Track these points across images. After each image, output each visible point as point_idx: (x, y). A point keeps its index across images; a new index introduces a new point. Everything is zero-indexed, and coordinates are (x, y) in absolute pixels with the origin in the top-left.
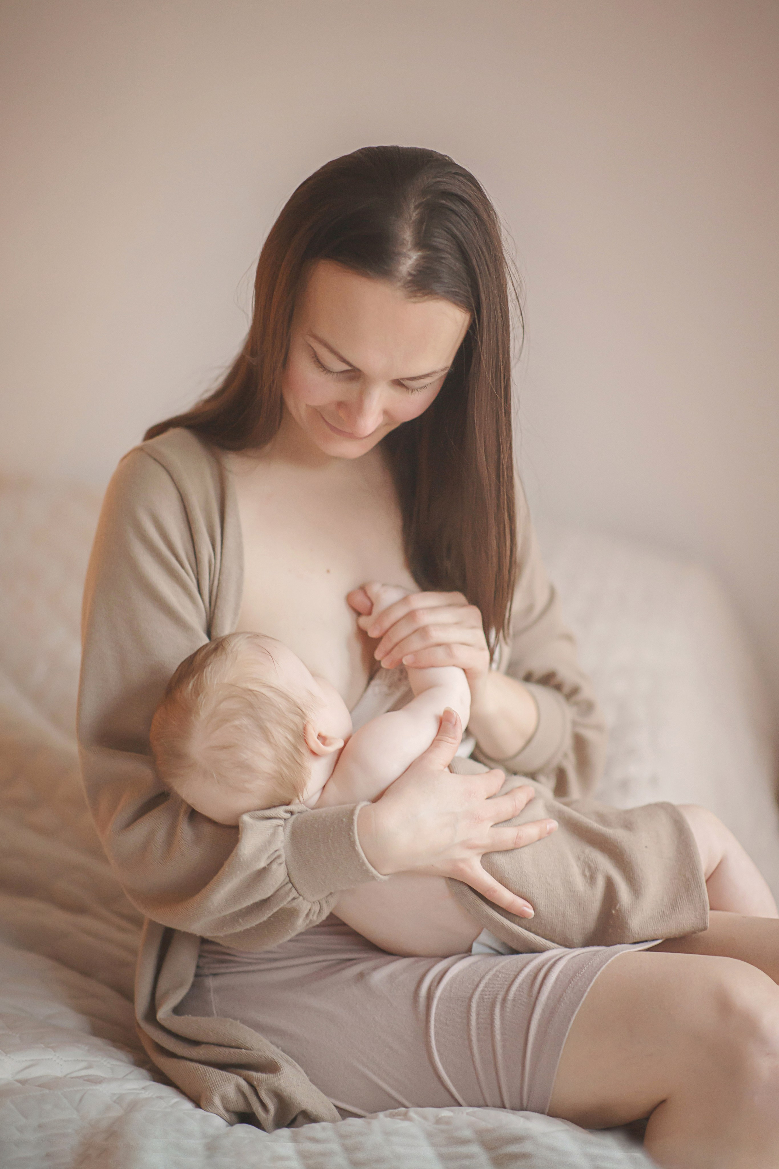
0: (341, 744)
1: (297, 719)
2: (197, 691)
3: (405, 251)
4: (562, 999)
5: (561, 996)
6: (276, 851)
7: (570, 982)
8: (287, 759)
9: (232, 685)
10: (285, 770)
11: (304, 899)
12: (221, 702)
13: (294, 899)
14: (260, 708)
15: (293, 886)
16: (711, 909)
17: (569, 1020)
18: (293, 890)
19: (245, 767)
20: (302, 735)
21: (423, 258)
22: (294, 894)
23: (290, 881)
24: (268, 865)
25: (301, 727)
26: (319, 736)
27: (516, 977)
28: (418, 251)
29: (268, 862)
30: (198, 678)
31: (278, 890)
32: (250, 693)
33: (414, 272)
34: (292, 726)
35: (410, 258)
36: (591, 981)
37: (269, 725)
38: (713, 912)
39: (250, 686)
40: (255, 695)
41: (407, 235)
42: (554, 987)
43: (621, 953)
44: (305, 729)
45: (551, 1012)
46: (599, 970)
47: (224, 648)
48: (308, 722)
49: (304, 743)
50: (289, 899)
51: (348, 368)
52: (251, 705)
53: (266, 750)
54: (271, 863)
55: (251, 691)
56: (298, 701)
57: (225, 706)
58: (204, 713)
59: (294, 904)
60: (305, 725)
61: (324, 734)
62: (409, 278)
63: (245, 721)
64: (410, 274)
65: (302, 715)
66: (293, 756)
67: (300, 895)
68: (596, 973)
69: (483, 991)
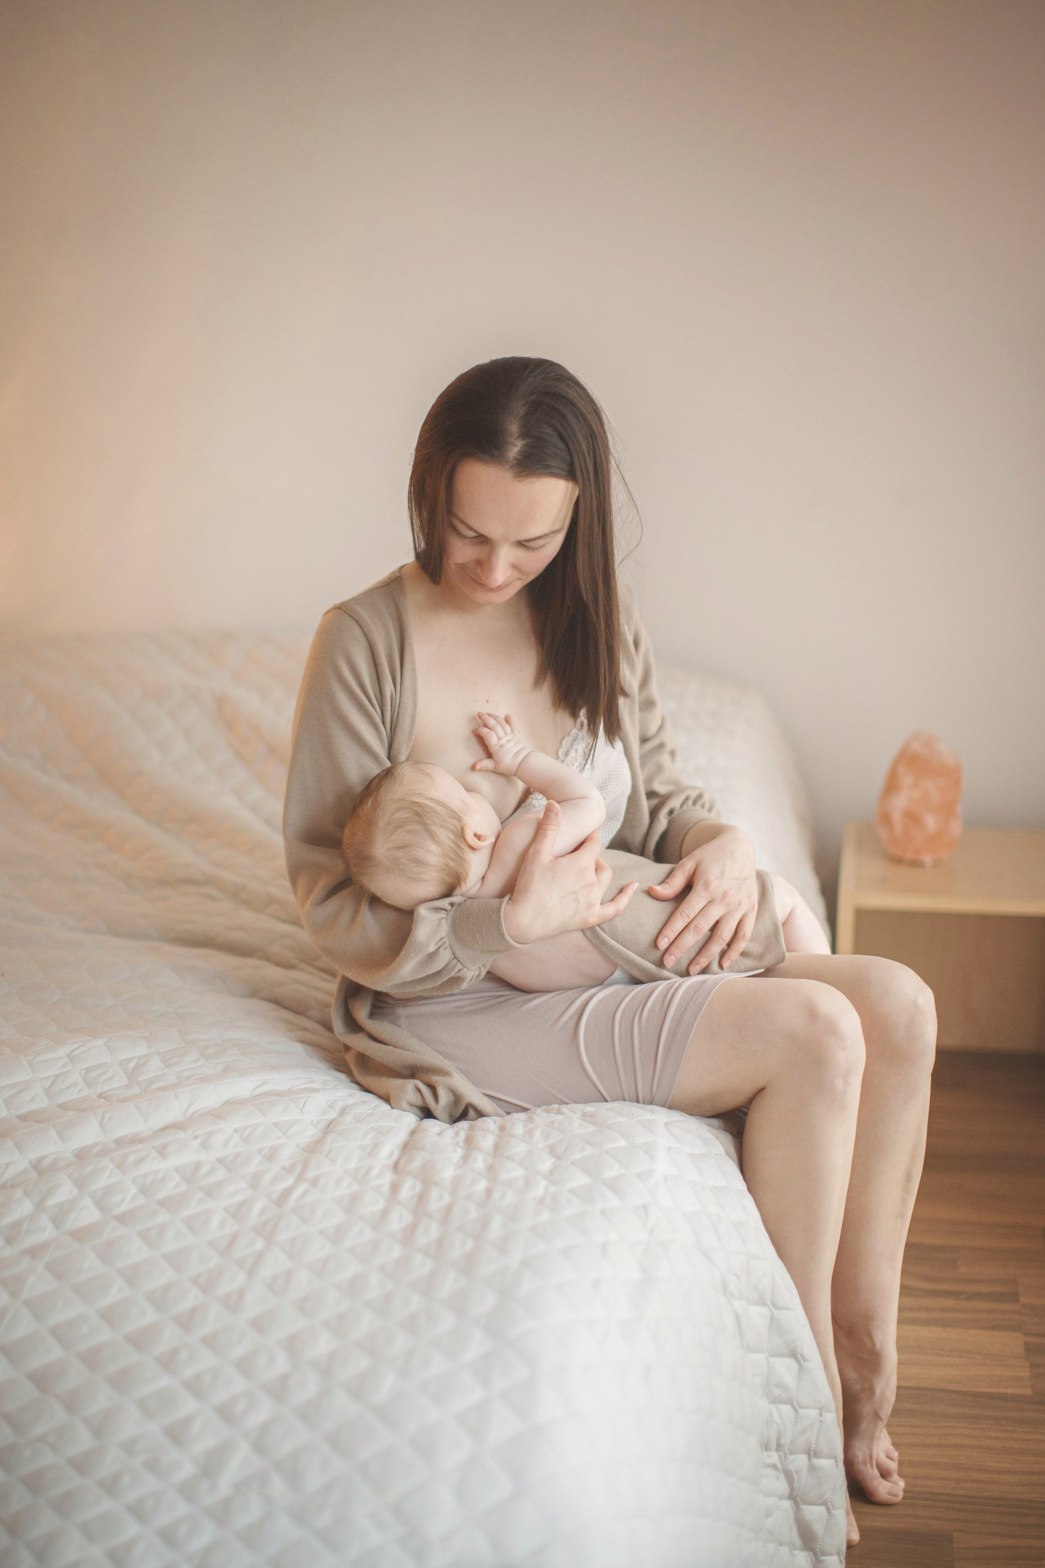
0: (493, 840)
1: (455, 822)
2: (375, 806)
3: (512, 440)
4: (686, 1011)
5: (686, 1008)
6: (442, 939)
7: (692, 998)
8: (451, 854)
9: (401, 800)
10: (450, 862)
11: (468, 970)
12: (394, 813)
13: (460, 970)
14: (425, 816)
15: (458, 961)
16: (788, 951)
17: (693, 1025)
18: (459, 964)
19: (419, 862)
20: (461, 834)
21: (526, 445)
22: (459, 966)
23: (455, 958)
24: (437, 950)
25: (460, 828)
26: (475, 835)
27: (649, 997)
28: (522, 441)
29: (436, 948)
30: (375, 797)
31: (447, 965)
32: (416, 804)
33: (519, 457)
34: (453, 828)
35: (516, 446)
36: (708, 996)
37: (433, 828)
38: (790, 953)
39: (416, 800)
40: (420, 806)
41: (514, 427)
42: (680, 1003)
43: (726, 979)
44: (462, 829)
45: (678, 1020)
46: (714, 988)
47: (393, 774)
48: (465, 824)
49: (463, 840)
50: (456, 971)
51: (475, 535)
52: (418, 814)
53: (433, 847)
54: (439, 948)
55: (416, 803)
56: (455, 809)
57: (398, 815)
58: (382, 824)
59: (460, 974)
60: (463, 826)
61: (478, 833)
62: (515, 462)
63: (414, 826)
64: (516, 459)
65: (460, 819)
66: (456, 852)
67: (464, 967)
68: (712, 991)
69: (625, 1009)
